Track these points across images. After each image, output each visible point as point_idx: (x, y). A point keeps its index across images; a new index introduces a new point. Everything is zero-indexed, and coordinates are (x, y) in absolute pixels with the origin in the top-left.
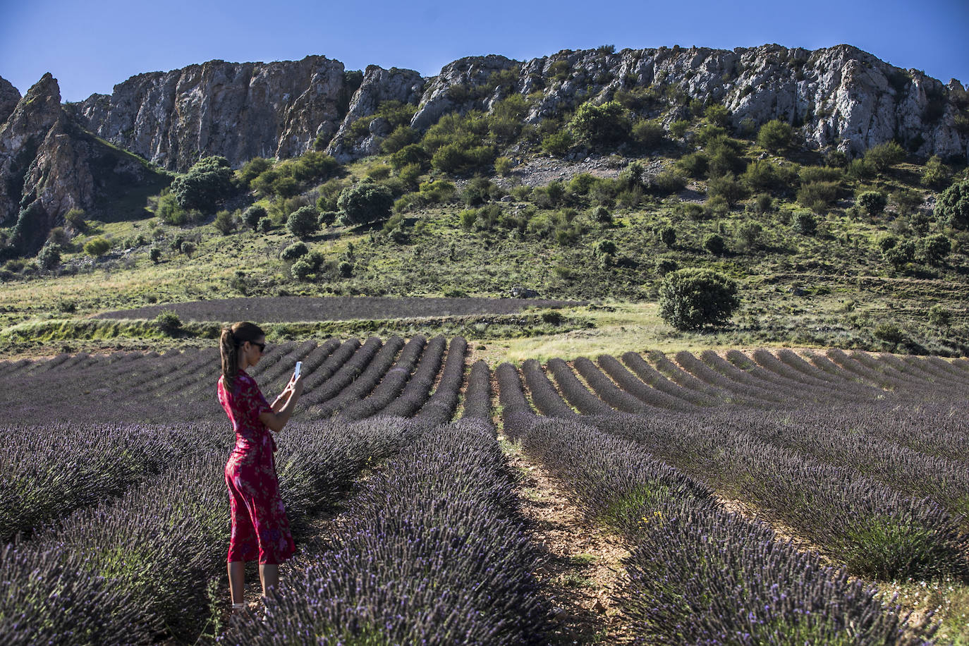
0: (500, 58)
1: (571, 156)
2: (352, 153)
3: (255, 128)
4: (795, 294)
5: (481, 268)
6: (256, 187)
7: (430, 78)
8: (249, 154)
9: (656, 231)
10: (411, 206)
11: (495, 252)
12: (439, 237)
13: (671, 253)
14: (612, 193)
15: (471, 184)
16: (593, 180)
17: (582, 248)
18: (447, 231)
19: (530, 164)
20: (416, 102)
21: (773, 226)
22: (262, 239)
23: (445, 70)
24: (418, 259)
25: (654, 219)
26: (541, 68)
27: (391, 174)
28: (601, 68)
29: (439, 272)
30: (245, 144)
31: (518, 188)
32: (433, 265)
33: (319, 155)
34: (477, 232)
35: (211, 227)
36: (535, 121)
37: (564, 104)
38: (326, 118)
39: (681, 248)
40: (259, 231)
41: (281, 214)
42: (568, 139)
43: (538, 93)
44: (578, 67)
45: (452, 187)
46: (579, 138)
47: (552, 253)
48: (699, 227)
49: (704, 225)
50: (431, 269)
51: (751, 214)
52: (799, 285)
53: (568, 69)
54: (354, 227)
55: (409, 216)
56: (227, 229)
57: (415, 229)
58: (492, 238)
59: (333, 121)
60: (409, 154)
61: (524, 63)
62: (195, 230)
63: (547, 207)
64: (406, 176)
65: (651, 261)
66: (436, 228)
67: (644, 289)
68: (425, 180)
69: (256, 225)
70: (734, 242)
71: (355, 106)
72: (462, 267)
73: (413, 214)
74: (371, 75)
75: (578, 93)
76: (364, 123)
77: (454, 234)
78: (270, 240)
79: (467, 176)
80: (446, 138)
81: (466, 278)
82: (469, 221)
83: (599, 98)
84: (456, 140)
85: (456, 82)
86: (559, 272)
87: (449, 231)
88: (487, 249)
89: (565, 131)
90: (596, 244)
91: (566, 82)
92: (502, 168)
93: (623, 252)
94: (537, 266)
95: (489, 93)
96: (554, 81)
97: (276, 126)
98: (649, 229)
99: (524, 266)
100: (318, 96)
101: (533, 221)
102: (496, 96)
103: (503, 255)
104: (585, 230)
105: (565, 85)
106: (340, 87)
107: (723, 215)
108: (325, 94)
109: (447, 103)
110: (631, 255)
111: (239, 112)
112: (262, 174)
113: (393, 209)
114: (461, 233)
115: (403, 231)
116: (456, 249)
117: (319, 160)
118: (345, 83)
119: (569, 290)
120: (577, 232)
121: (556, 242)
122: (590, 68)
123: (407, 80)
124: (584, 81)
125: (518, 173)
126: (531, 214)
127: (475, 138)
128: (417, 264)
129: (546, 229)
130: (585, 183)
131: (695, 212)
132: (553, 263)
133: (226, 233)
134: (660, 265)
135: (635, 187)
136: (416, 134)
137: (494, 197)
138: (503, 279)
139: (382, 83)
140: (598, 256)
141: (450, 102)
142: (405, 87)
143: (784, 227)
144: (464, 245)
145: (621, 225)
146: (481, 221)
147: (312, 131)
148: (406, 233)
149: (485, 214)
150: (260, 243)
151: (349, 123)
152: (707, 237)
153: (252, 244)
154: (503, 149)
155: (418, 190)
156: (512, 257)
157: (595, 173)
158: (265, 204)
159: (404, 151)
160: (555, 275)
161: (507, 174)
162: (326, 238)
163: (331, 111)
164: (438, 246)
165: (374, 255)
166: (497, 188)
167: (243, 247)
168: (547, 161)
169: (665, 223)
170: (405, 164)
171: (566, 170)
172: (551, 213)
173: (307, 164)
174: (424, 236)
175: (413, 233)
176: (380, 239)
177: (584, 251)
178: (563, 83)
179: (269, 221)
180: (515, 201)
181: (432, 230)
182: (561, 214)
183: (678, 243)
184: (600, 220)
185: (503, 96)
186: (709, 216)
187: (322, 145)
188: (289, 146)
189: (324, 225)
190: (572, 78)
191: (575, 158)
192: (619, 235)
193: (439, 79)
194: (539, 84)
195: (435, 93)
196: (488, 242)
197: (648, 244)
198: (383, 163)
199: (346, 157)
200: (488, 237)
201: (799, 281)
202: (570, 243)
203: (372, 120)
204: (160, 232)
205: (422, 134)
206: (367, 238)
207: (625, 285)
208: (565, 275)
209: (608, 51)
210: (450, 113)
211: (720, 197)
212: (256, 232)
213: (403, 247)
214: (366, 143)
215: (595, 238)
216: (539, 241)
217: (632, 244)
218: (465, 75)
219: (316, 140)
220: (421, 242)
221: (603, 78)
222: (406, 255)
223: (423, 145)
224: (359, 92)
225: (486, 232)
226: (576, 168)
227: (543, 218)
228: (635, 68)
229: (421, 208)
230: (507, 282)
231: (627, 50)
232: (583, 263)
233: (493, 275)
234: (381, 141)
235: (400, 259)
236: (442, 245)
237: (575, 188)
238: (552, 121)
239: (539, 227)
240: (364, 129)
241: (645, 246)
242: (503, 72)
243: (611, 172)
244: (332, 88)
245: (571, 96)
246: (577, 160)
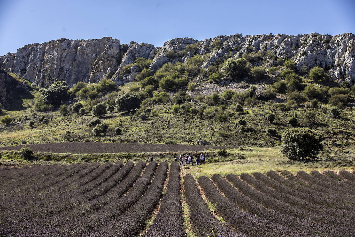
0: (191, 39)
1: (223, 83)
2: (123, 81)
3: (80, 69)
4: (333, 145)
5: (182, 131)
6: (79, 95)
7: (159, 48)
8: (77, 80)
9: (264, 116)
10: (149, 104)
11: (189, 124)
12: (162, 117)
13: (273, 126)
14: (242, 98)
15: (177, 94)
16: (233, 93)
17: (230, 123)
18: (166, 115)
19: (204, 86)
20: (152, 59)
21: (319, 114)
22: (81, 118)
23: (165, 44)
24: (153, 127)
25: (263, 110)
26: (209, 44)
27: (140, 90)
28: (236, 44)
29: (162, 133)
30: (75, 76)
31: (198, 96)
32: (159, 130)
33: (108, 81)
34: (180, 115)
35: (58, 113)
36: (206, 67)
37: (219, 60)
38: (111, 65)
39: (277, 124)
40: (79, 114)
41: (90, 106)
42: (221, 75)
43: (207, 55)
44: (225, 43)
45: (168, 96)
46: (226, 75)
47: (216, 125)
48: (285, 114)
49: (287, 113)
50: (159, 132)
51: (308, 109)
52: (335, 141)
53: (221, 44)
54: (123, 112)
55: (148, 108)
56: (65, 113)
57: (151, 114)
58: (187, 118)
59: (115, 66)
60: (148, 80)
61: (201, 41)
62: (51, 114)
63: (212, 105)
64: (147, 91)
65: (263, 129)
66: (161, 114)
67: (260, 142)
68: (156, 93)
69: (78, 111)
70: (302, 121)
71: (125, 59)
72: (173, 131)
73: (150, 107)
74: (132, 46)
75: (226, 55)
76: (129, 67)
77: (169, 116)
78: (84, 118)
79: (175, 91)
80: (165, 74)
81: (175, 136)
82: (176, 110)
83: (235, 57)
84: (170, 75)
85: (171, 50)
86: (220, 134)
87: (167, 115)
88: (185, 123)
89: (220, 71)
90: (237, 121)
91: (220, 50)
92: (191, 88)
93: (249, 125)
94: (209, 131)
95: (185, 55)
96: (215, 49)
97: (89, 68)
98: (261, 115)
99: (203, 131)
100: (108, 55)
101: (206, 111)
102: (188, 56)
103: (192, 126)
104: (231, 115)
105: (220, 51)
106: (118, 51)
107: (295, 108)
108: (112, 54)
109: (166, 59)
110: (253, 126)
111: (73, 62)
112: (82, 89)
113: (141, 105)
114: (172, 116)
115: (145, 114)
116: (170, 123)
117: (108, 83)
118: (120, 49)
119: (225, 142)
120: (227, 115)
121: (218, 120)
122: (231, 44)
123: (148, 49)
124: (229, 49)
125: (198, 90)
126: (205, 108)
127: (179, 74)
128: (152, 129)
129: (213, 114)
130: (230, 95)
131: (283, 107)
132: (216, 130)
133: (65, 115)
134: (268, 131)
135: (253, 96)
136: (152, 72)
137: (188, 100)
138: (193, 136)
139: (137, 50)
140: (238, 126)
141: (167, 58)
142: (147, 52)
143: (325, 115)
144: (174, 121)
145: (248, 113)
146: (181, 110)
147: (105, 71)
148: (147, 115)
149: (184, 108)
150: (80, 119)
151: (122, 67)
152: (289, 119)
153: (76, 120)
154: (192, 79)
155: (152, 96)
156: (197, 126)
157: (234, 90)
158: (83, 103)
159: (146, 80)
160: (217, 135)
161: (193, 90)
162: (110, 117)
163: (114, 62)
164: (162, 121)
165: (132, 125)
166: (189, 96)
167: (72, 121)
168: (212, 85)
169: (269, 112)
170: (146, 85)
171: (220, 89)
172: (214, 107)
173: (102, 85)
174: (155, 117)
175: (150, 115)
176: (135, 118)
177: (231, 125)
178: (219, 50)
179: (84, 110)
180: (197, 102)
181: (159, 114)
182: (219, 108)
183: (275, 121)
184: (238, 111)
185: (192, 56)
186: (288, 110)
187: (110, 77)
188: (94, 77)
189: (109, 112)
190: (223, 48)
191: (224, 83)
192: (247, 118)
193: (163, 48)
194: (208, 50)
195: (161, 54)
196: (185, 120)
197: (261, 121)
198: (137, 85)
199: (120, 82)
200: (185, 117)
201: (335, 139)
202: (224, 121)
203: (132, 66)
204: (35, 114)
205: (155, 72)
206: (128, 117)
207: (252, 140)
208: (223, 135)
209: (239, 36)
210: (168, 63)
211: (294, 101)
212: (78, 114)
213: (145, 122)
214: (129, 77)
215: (236, 119)
216: (209, 120)
217: (253, 122)
218: (175, 47)
219: (107, 75)
220: (154, 119)
221: (237, 48)
222: (147, 125)
223: (155, 77)
224: (127, 53)
225: (185, 115)
226: (225, 88)
227: (210, 109)
228: (252, 44)
229: (154, 105)
230: (195, 138)
231: (248, 36)
232: (231, 130)
233: (188, 134)
234: (136, 75)
235: (144, 127)
236: (163, 121)
237: (225, 97)
238: (214, 67)
239: (210, 113)
240: (128, 70)
241: (260, 122)
242: (192, 45)
243: (241, 90)
244: (115, 52)
245: (223, 56)
246: (225, 84)
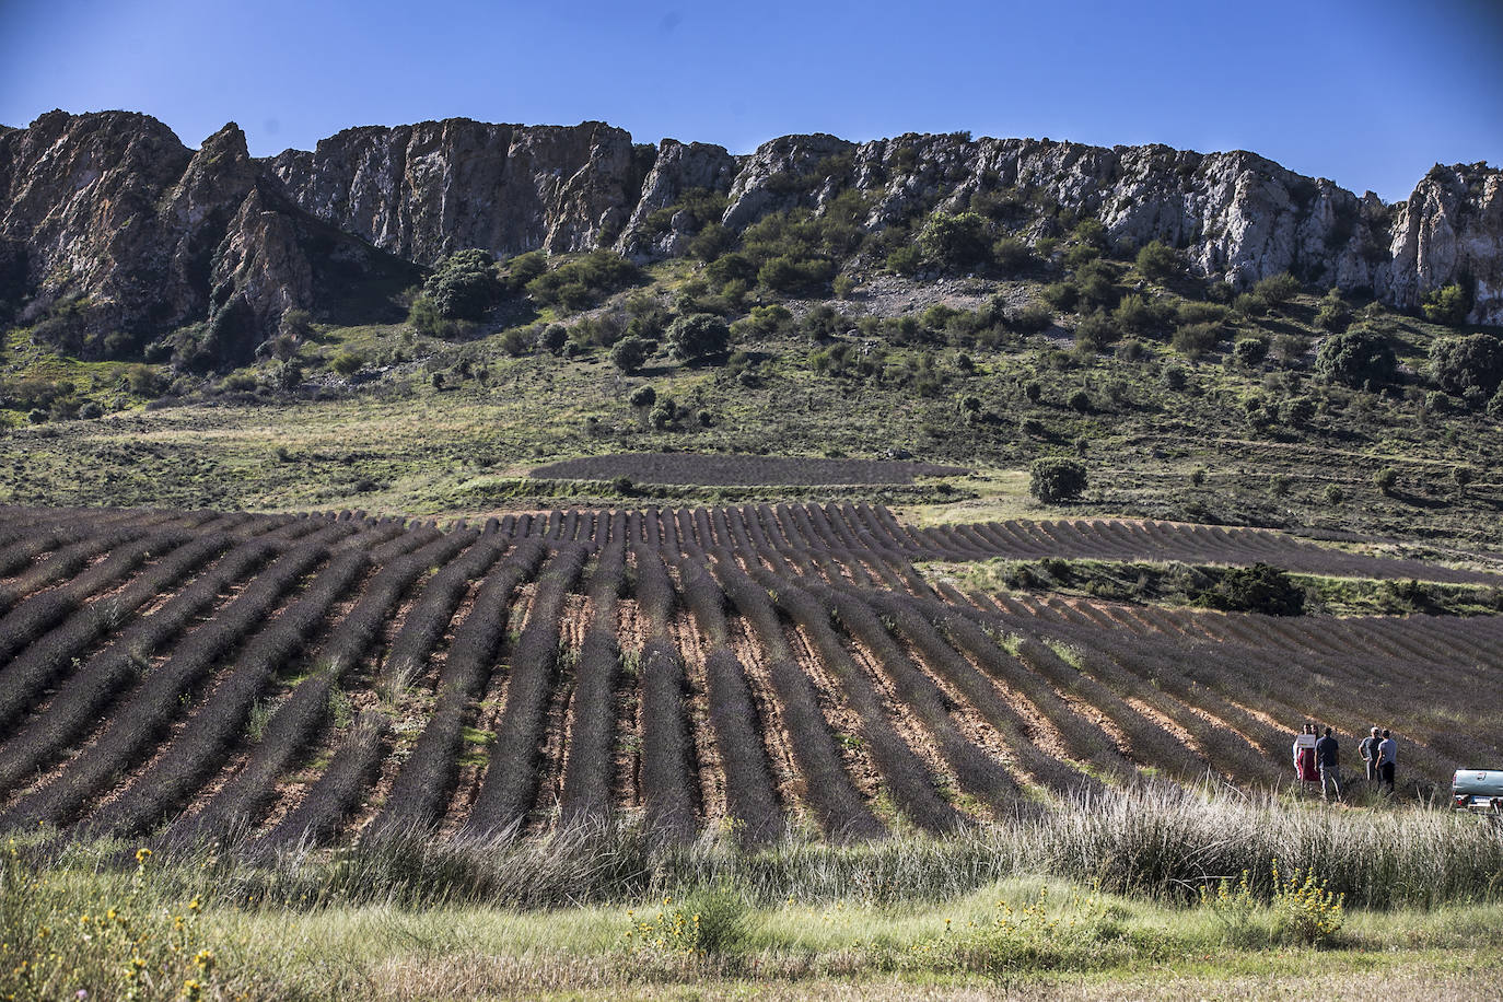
0: (830, 138)
1: (921, 276)
2: (650, 254)
3: (516, 210)
4: (1153, 457)
6: (532, 291)
7: (742, 159)
8: (510, 243)
9: (1020, 383)
11: (855, 402)
14: (972, 329)
16: (949, 310)
19: (874, 284)
20: (726, 190)
23: (761, 150)
25: (1016, 366)
26: (881, 154)
27: (710, 290)
28: (954, 160)
30: (503, 229)
33: (604, 253)
36: (877, 227)
37: (911, 207)
38: (611, 204)
39: (1045, 404)
42: (917, 254)
43: (878, 190)
44: (926, 157)
46: (929, 254)
47: (914, 405)
53: (914, 159)
59: (621, 208)
60: (730, 264)
61: (860, 146)
63: (900, 344)
71: (650, 192)
72: (825, 419)
74: (667, 152)
75: (927, 192)
76: (665, 215)
83: (953, 201)
84: (785, 251)
85: (777, 169)
86: (925, 428)
88: (845, 397)
89: (916, 246)
90: (959, 397)
91: (912, 177)
92: (843, 289)
94: (902, 420)
95: (818, 185)
96: (897, 175)
98: (1013, 380)
99: (888, 419)
100: (601, 175)
102: (827, 189)
103: (864, 406)
104: (946, 379)
105: (912, 181)
106: (628, 164)
107: (1090, 362)
108: (609, 173)
109: (767, 197)
110: (995, 411)
112: (540, 276)
117: (612, 262)
118: (633, 159)
120: (937, 380)
121: (918, 392)
122: (941, 160)
123: (713, 159)
124: (934, 176)
125: (860, 295)
126: (884, 353)
127: (807, 249)
129: (905, 376)
130: (941, 317)
131: (1061, 362)
132: (917, 418)
135: (997, 322)
136: (732, 236)
139: (683, 163)
140: (962, 411)
141: (770, 196)
142: (710, 168)
144: (821, 393)
145: (983, 373)
147: (594, 220)
151: (642, 213)
152: (1072, 392)
154: (841, 262)
155: (744, 311)
156: (873, 408)
157: (950, 300)
163: (617, 195)
168: (894, 280)
169: (1030, 373)
170: (728, 279)
171: (915, 293)
177: (947, 405)
178: (908, 177)
180: (863, 335)
182: (919, 354)
183: (1043, 398)
184: (962, 367)
185: (836, 190)
187: (609, 239)
188: (563, 237)
190: (919, 172)
191: (925, 278)
193: (754, 161)
194: (880, 176)
195: (751, 181)
196: (845, 390)
197: (1012, 398)
198: (692, 270)
199: (643, 258)
200: (844, 383)
202: (933, 394)
203: (674, 212)
205: (738, 236)
208: (933, 433)
209: (963, 138)
210: (773, 211)
213: (755, 392)
214: (667, 242)
215: (957, 389)
216: (899, 390)
218: (788, 160)
219: (600, 232)
221: (956, 174)
223: (745, 254)
224: (654, 174)
226: (927, 292)
227: (896, 357)
228: (995, 164)
231: (985, 138)
234: (687, 240)
237: (929, 321)
238: (898, 228)
240: (664, 223)
242: (835, 158)
243: (967, 299)
244: (618, 166)
245: (919, 195)
246: (929, 280)
